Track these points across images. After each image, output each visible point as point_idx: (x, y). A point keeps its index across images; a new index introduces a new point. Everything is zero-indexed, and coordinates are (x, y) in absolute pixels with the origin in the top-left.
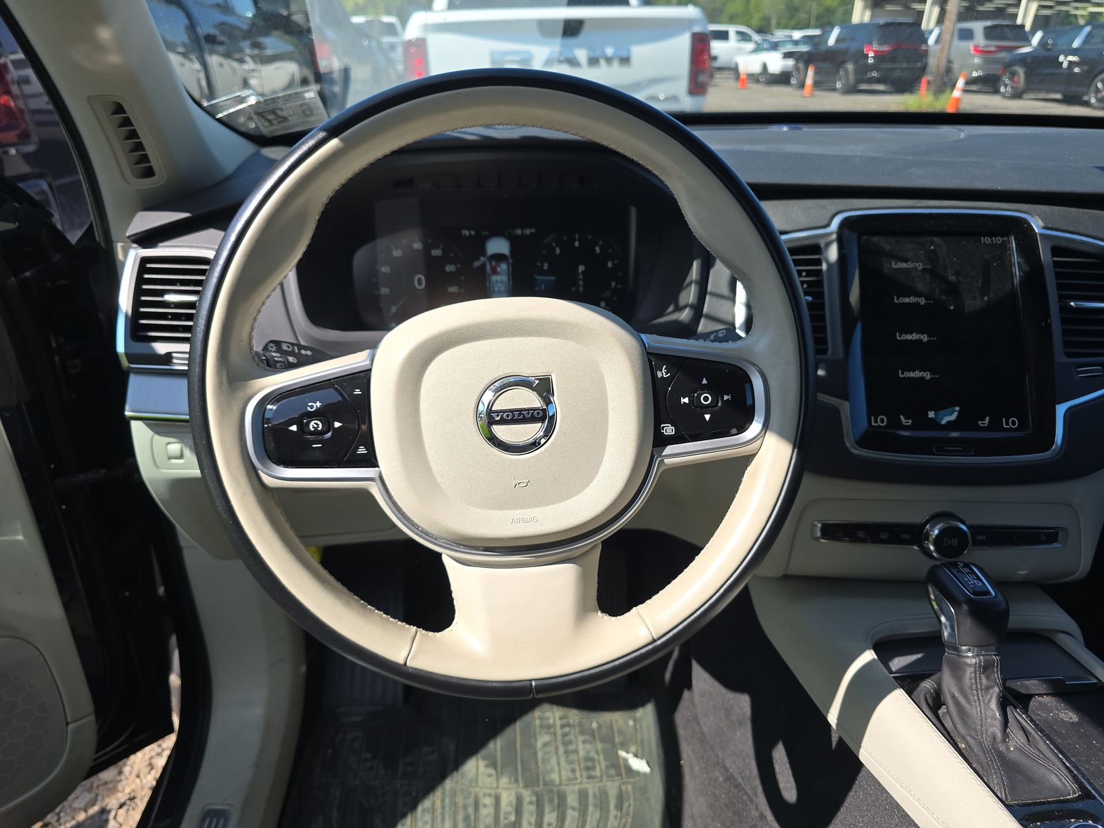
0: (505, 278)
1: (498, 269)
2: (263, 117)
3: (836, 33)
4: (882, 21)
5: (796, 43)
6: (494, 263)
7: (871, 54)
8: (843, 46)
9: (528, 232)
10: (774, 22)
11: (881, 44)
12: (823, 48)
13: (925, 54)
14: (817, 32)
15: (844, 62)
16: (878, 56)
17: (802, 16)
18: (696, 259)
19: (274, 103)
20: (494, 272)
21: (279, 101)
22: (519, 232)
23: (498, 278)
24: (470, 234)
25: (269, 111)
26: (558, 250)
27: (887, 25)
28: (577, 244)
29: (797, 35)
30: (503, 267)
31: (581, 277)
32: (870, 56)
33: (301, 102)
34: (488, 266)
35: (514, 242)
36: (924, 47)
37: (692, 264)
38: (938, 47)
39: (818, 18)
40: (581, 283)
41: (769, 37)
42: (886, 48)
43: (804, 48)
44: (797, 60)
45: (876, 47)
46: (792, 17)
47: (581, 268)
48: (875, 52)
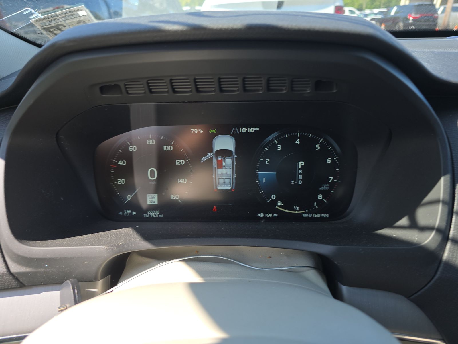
0: (229, 172)
1: (224, 164)
2: (50, 32)
3: (395, 9)
4: (417, 4)
5: (376, 14)
6: (220, 158)
7: (411, 19)
8: (398, 15)
9: (252, 130)
10: (364, 6)
11: (416, 14)
12: (388, 17)
13: (437, 18)
14: (385, 10)
15: (398, 22)
16: (415, 19)
17: (377, 3)
18: (445, 174)
19: (55, 20)
20: (220, 166)
21: (58, 17)
22: (244, 130)
23: (224, 171)
24: (199, 132)
25: (53, 27)
26: (280, 147)
27: (419, 5)
28: (298, 142)
29: (376, 11)
30: (228, 161)
31: (300, 171)
32: (410, 19)
33: (78, 19)
34: (215, 161)
35: (239, 139)
36: (436, 15)
37: (439, 179)
38: (444, 15)
39: (384, 4)
40: (300, 177)
41: (363, 12)
42: (418, 16)
43: (380, 17)
44: (376, 22)
45: (413, 15)
46: (373, 4)
47: (301, 164)
48: (413, 17)
